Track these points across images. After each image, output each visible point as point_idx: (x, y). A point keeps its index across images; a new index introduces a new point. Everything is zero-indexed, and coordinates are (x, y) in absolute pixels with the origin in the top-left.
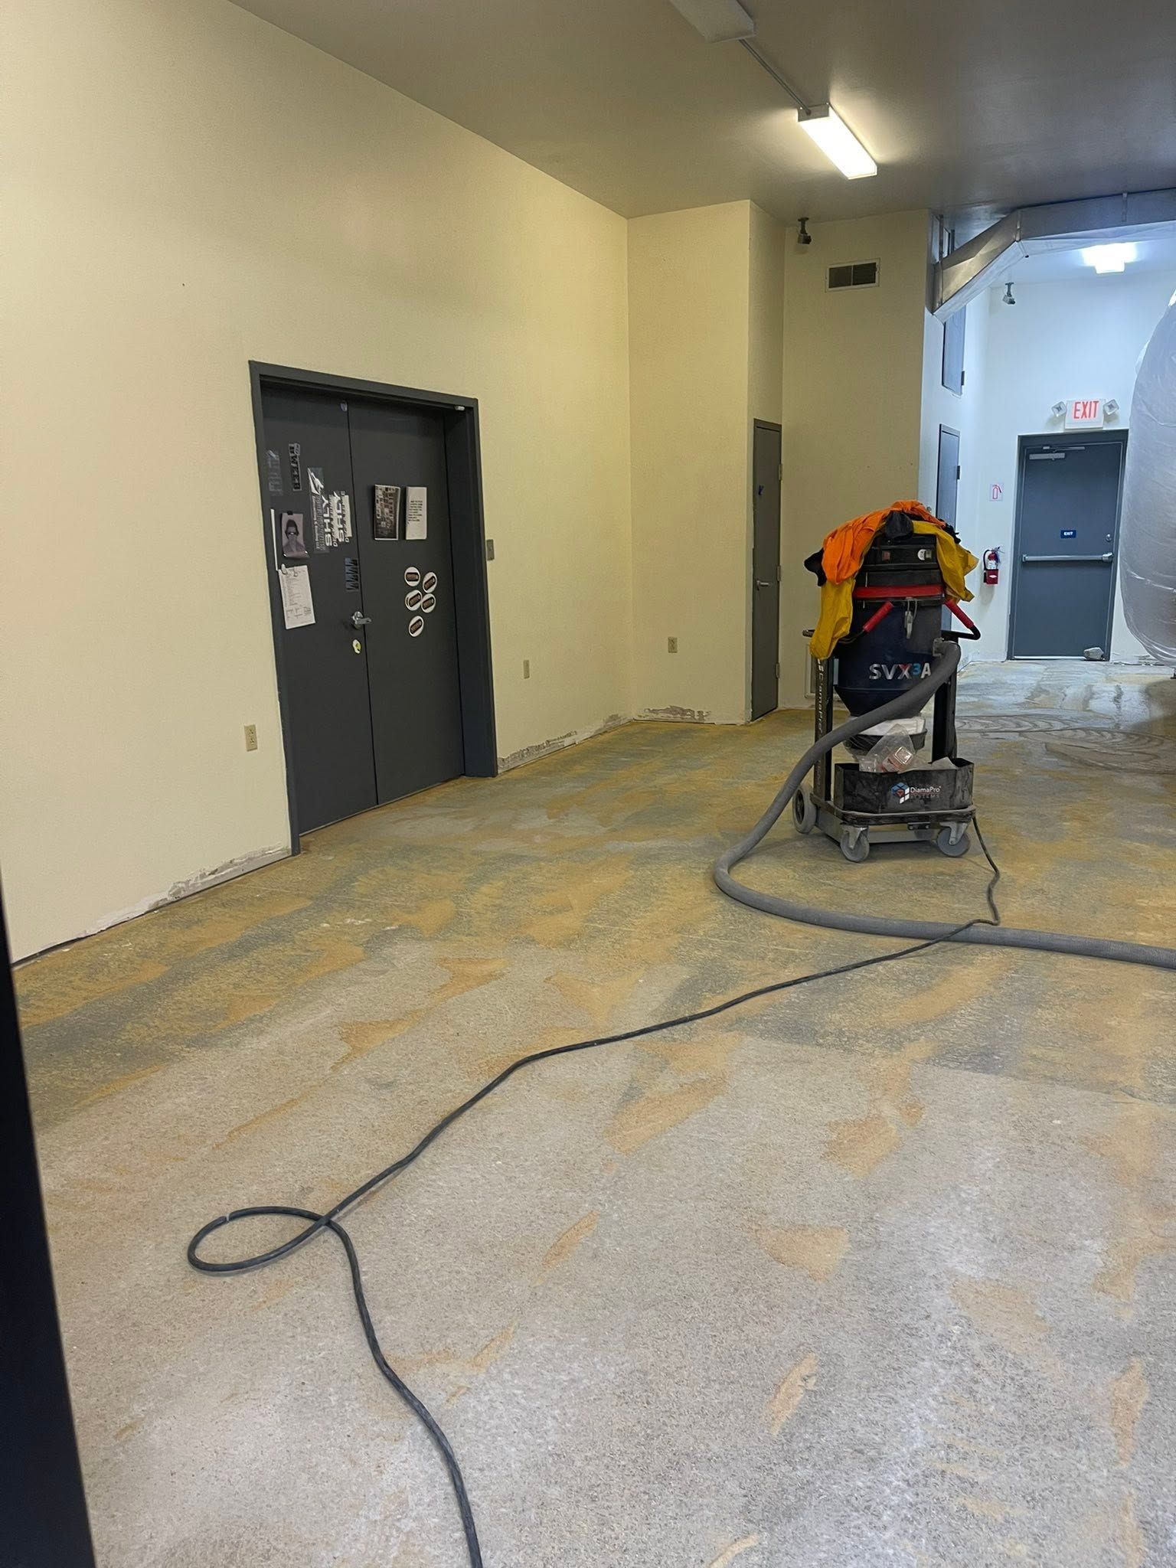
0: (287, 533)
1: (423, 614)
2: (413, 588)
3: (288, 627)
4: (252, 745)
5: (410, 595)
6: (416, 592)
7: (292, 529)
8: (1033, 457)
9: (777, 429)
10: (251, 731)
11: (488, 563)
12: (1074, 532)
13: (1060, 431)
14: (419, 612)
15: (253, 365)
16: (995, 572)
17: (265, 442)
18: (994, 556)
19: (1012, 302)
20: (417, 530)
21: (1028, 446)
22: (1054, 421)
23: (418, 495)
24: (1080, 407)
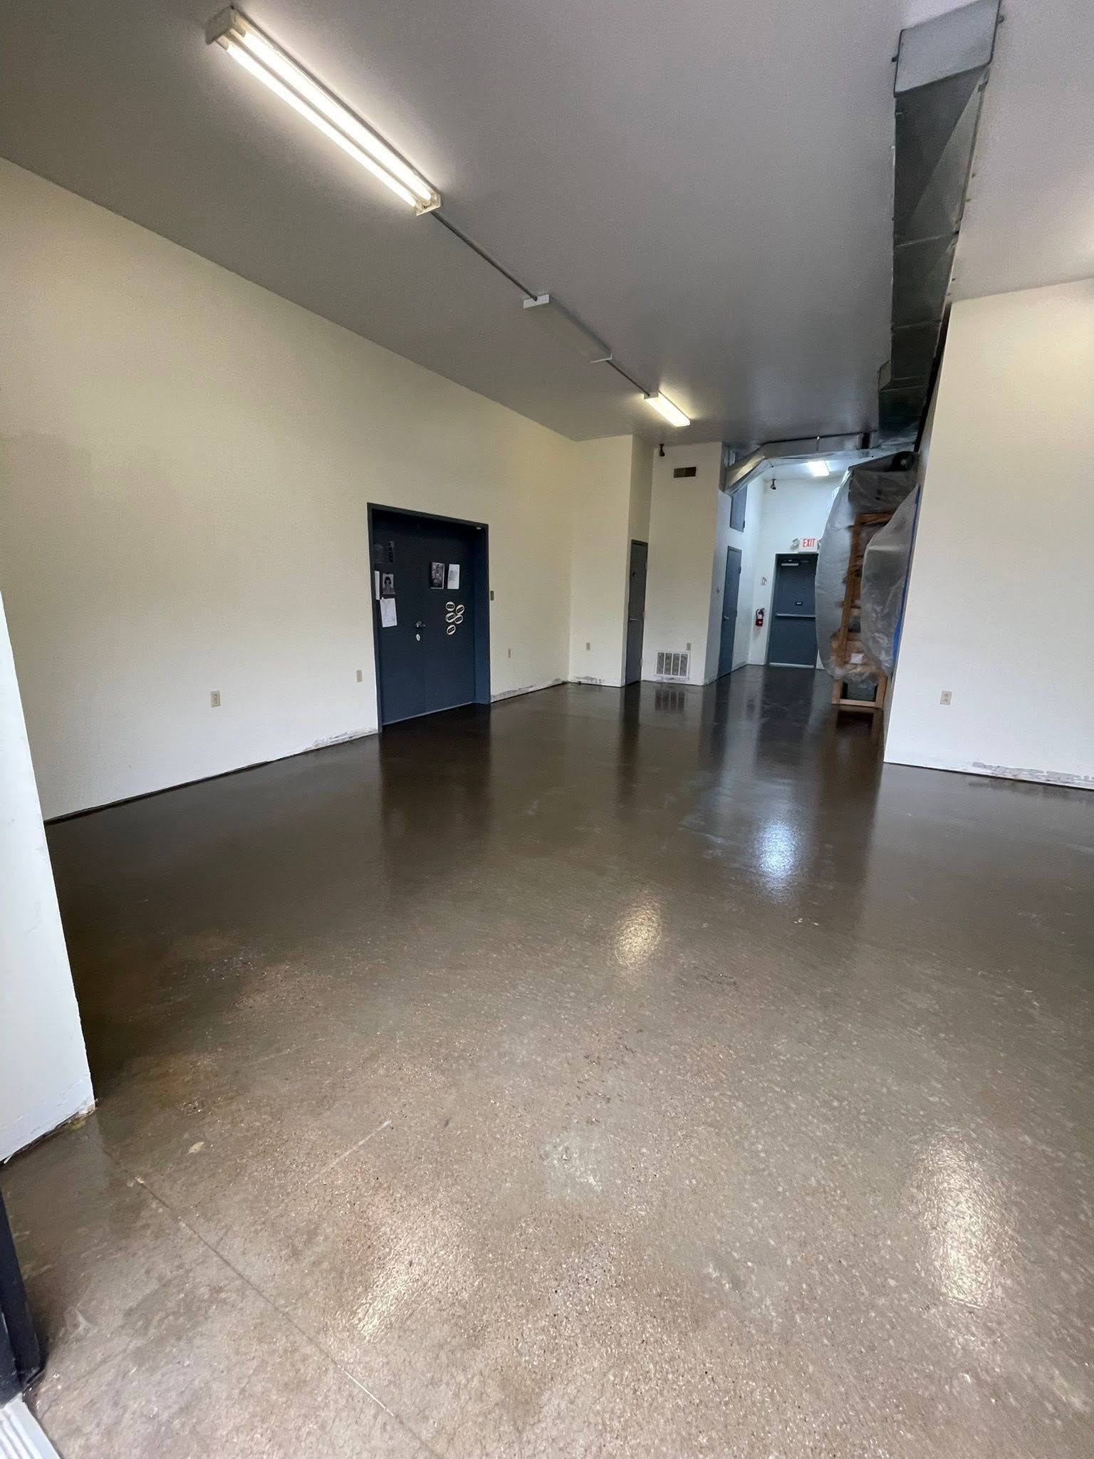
0: (385, 583)
1: (455, 625)
2: (451, 612)
3: (384, 626)
4: (359, 679)
5: (448, 615)
6: (451, 614)
7: (388, 581)
8: (783, 565)
9: (645, 545)
10: (359, 673)
11: (491, 602)
12: (802, 603)
13: (796, 552)
14: (453, 623)
15: (369, 505)
16: (762, 620)
17: (373, 541)
18: (762, 612)
19: (774, 488)
20: (454, 584)
21: (781, 559)
22: (794, 548)
23: (455, 569)
24: (806, 541)
